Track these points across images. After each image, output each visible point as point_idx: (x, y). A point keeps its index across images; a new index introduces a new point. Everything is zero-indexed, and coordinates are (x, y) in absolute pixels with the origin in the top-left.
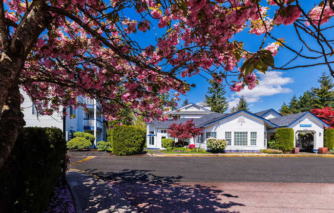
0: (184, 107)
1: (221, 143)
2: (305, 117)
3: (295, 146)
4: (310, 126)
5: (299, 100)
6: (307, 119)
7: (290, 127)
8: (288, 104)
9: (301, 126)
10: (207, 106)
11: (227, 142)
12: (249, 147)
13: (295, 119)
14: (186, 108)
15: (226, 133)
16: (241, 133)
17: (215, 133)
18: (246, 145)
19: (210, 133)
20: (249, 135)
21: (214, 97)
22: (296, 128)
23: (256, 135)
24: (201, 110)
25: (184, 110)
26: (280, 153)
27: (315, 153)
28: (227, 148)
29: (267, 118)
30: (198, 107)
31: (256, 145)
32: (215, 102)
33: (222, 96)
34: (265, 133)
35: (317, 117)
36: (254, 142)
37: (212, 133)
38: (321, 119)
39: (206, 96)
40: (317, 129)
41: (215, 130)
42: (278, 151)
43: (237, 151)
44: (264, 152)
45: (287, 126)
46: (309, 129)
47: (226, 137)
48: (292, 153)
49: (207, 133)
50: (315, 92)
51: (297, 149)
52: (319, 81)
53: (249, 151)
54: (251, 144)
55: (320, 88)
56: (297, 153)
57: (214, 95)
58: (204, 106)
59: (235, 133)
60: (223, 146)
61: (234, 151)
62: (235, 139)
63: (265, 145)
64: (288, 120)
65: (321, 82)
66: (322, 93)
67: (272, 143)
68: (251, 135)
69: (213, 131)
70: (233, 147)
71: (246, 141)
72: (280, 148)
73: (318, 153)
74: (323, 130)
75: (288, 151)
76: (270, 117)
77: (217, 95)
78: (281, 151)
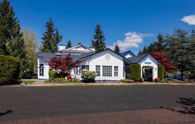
0: (75, 47)
1: (91, 74)
2: (147, 56)
3: (142, 77)
4: (150, 63)
5: (148, 48)
6: (148, 59)
7: (139, 63)
8: (142, 51)
9: (145, 63)
10: (92, 48)
11: (96, 73)
12: (113, 78)
13: (142, 58)
14: (76, 47)
15: (96, 66)
16: (107, 66)
17: (88, 66)
18: (111, 76)
19: (84, 66)
20: (113, 68)
21: (97, 42)
22: (143, 64)
23: (118, 69)
24: (87, 50)
25: (74, 49)
26: (133, 82)
27: (153, 82)
28: (97, 78)
29: (127, 57)
30: (85, 48)
31: (117, 76)
32: (99, 46)
33: (103, 42)
34: (124, 67)
35: (154, 57)
36: (116, 74)
37: (86, 66)
38: (156, 59)
39: (92, 41)
40: (154, 66)
41: (88, 63)
42: (132, 81)
43: (104, 81)
44: (123, 81)
45: (137, 63)
46: (150, 65)
47: (96, 70)
48: (140, 82)
49: (82, 66)
50: (155, 44)
51: (143, 79)
52: (157, 38)
53: (113, 81)
54: (114, 76)
55: (158, 42)
56: (143, 82)
57: (98, 41)
58: (90, 48)
59: (103, 66)
60: (93, 77)
61: (102, 81)
62: (103, 71)
63: (124, 76)
64: (138, 59)
65: (158, 38)
66: (158, 45)
67: (128, 75)
68: (115, 69)
69: (87, 64)
70: (101, 78)
71: (111, 74)
72: (133, 79)
73: (155, 82)
74: (157, 66)
75: (137, 81)
76: (128, 56)
77: (99, 41)
78: (133, 81)
